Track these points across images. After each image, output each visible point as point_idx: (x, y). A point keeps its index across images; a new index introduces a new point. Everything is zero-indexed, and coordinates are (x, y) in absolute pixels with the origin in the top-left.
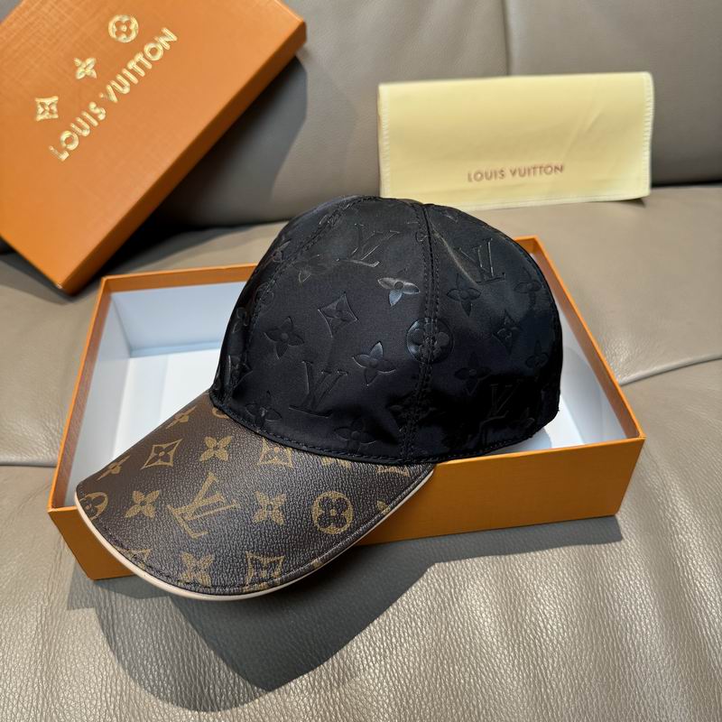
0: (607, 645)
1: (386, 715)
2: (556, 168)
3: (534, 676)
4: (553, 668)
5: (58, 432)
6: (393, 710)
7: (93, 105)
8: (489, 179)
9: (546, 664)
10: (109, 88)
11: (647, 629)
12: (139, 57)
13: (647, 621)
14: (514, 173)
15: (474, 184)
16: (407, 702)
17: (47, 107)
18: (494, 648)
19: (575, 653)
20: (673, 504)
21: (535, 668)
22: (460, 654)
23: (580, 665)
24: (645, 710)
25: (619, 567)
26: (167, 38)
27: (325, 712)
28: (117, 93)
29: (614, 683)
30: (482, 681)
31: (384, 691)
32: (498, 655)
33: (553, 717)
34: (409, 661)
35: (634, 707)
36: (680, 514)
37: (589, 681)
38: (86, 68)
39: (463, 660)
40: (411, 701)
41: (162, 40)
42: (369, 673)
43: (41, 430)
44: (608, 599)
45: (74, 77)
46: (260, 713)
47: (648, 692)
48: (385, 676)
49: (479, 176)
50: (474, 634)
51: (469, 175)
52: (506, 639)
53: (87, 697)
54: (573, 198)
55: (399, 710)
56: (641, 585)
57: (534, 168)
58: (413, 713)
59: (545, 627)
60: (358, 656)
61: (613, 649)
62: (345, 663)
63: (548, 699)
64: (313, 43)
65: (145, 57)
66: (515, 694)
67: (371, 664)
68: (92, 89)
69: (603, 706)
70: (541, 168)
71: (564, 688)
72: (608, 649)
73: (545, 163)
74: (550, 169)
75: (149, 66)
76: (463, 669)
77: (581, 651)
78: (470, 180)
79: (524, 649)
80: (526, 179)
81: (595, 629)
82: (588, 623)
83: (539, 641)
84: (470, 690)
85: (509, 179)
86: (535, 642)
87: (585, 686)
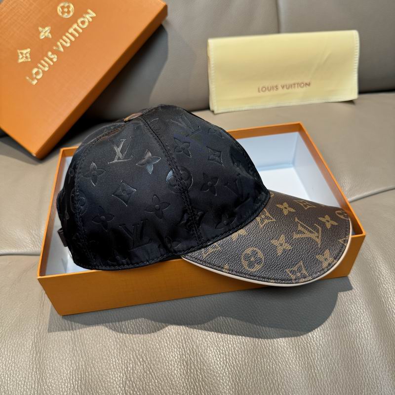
0: (347, 345)
1: (228, 387)
2: (306, 84)
3: (308, 363)
4: (318, 359)
5: (37, 235)
6: (232, 384)
7: (50, 54)
8: (269, 90)
9: (314, 356)
10: (59, 44)
11: (368, 336)
12: (75, 26)
13: (368, 332)
14: (283, 87)
15: (262, 94)
16: (239, 379)
17: (24, 55)
18: (285, 348)
19: (329, 350)
20: (379, 268)
21: (308, 359)
22: (267, 352)
23: (332, 356)
24: (369, 380)
25: (351, 303)
26: (90, 15)
27: (194, 387)
28: (63, 46)
29: (351, 366)
30: (279, 367)
31: (226, 374)
32: (288, 353)
33: (319, 385)
34: (239, 357)
35: (363, 379)
36: (383, 273)
37: (338, 365)
38: (45, 33)
39: (268, 355)
40: (241, 379)
41: (88, 16)
42: (217, 364)
43: (28, 235)
44: (346, 320)
45: (39, 38)
46: (159, 387)
47: (370, 370)
48: (226, 366)
49: (264, 89)
51: (259, 89)
53: (62, 382)
54: (315, 101)
55: (235, 384)
56: (364, 312)
57: (294, 84)
58: (242, 385)
60: (211, 355)
61: (350, 347)
62: (203, 359)
63: (316, 375)
64: (171, 16)
65: (78, 26)
66: (298, 373)
67: (218, 359)
68: (49, 44)
69: (346, 378)
70: (298, 84)
71: (324, 369)
72: (347, 347)
73: (300, 81)
74: (303, 85)
75: (81, 31)
76: (268, 361)
77: (333, 349)
78: (259, 91)
79: (302, 349)
80: (290, 90)
81: (339, 337)
82: (336, 334)
83: (310, 344)
84: (273, 372)
85: (281, 91)
86: (307, 345)
87: (336, 368)
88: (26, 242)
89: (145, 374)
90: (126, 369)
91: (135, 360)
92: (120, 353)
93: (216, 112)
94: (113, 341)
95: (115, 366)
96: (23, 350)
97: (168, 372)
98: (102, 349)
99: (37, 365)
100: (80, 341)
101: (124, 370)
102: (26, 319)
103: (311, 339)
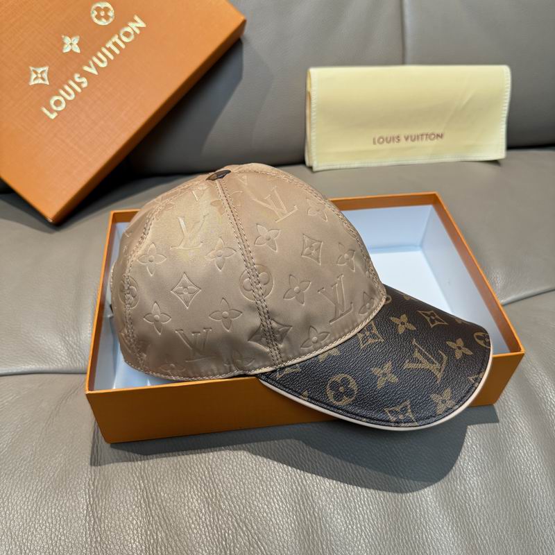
0: (517, 506)
2: (438, 135)
3: (469, 531)
4: (481, 524)
7: (76, 76)
8: (388, 142)
9: (475, 521)
10: (91, 63)
12: (115, 39)
14: (407, 139)
15: (378, 146)
17: (39, 76)
18: (438, 510)
19: (495, 513)
21: (468, 525)
22: (413, 516)
23: (499, 521)
26: (137, 25)
29: (524, 534)
30: (431, 536)
31: (362, 547)
34: (377, 523)
35: (539, 551)
37: (507, 533)
38: (71, 44)
39: (416, 521)
42: (349, 533)
45: (61, 51)
47: (548, 539)
48: (361, 535)
49: (381, 140)
50: (421, 500)
51: (374, 139)
52: (445, 504)
54: (449, 158)
57: (422, 135)
59: (472, 494)
60: (339, 521)
61: (521, 509)
62: (330, 526)
63: (480, 548)
65: (120, 38)
67: (350, 527)
69: (518, 550)
70: (427, 135)
71: (489, 539)
72: (517, 508)
73: (429, 131)
75: (123, 46)
76: (416, 527)
77: (499, 511)
78: (374, 143)
79: (459, 511)
80: (416, 143)
81: (507, 494)
82: (502, 490)
83: (469, 505)
84: (424, 543)
85: (403, 143)
86: (465, 505)
87: (504, 537)
88: (60, 355)
89: (251, 548)
90: (224, 543)
91: (236, 530)
92: (213, 518)
93: (315, 169)
94: (203, 502)
95: (209, 539)
96: (74, 516)
97: (283, 545)
98: (189, 514)
99: (96, 538)
100: (156, 502)
101: (222, 544)
102: (74, 470)
103: (469, 497)
